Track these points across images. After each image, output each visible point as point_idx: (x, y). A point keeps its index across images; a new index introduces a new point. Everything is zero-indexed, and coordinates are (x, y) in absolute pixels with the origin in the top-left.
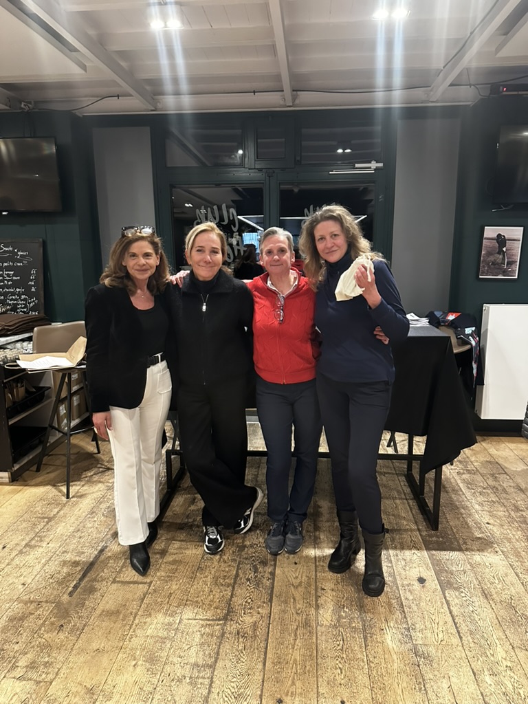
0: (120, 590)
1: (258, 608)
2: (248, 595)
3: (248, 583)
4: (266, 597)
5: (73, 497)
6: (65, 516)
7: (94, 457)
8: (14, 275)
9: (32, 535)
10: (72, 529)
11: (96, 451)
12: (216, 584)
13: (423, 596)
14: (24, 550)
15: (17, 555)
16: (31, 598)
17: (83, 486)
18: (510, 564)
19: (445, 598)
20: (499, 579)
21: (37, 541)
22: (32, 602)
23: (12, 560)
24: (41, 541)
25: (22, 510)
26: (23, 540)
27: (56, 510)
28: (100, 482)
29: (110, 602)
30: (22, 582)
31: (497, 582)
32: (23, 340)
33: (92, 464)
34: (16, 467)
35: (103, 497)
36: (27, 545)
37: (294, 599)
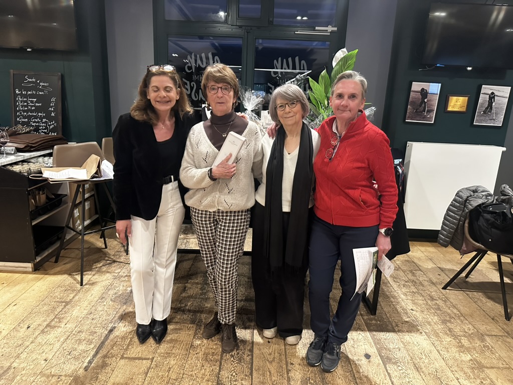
0: (127, 365)
1: (242, 380)
2: (233, 369)
3: (232, 359)
4: (247, 371)
5: (86, 284)
6: (79, 300)
7: (102, 252)
8: (36, 102)
9: (52, 317)
10: (86, 312)
11: (104, 246)
12: (206, 360)
13: (370, 369)
14: (46, 330)
15: (39, 334)
16: (52, 372)
17: (94, 275)
18: (432, 343)
19: (387, 371)
20: (425, 355)
21: (57, 322)
22: (53, 376)
23: (36, 338)
24: (60, 322)
25: (43, 295)
26: (45, 321)
27: (72, 296)
28: (108, 272)
29: (119, 376)
30: (44, 358)
31: (424, 357)
32: (44, 156)
33: (101, 257)
34: (38, 259)
35: (111, 285)
36: (48, 326)
37: (270, 372)
